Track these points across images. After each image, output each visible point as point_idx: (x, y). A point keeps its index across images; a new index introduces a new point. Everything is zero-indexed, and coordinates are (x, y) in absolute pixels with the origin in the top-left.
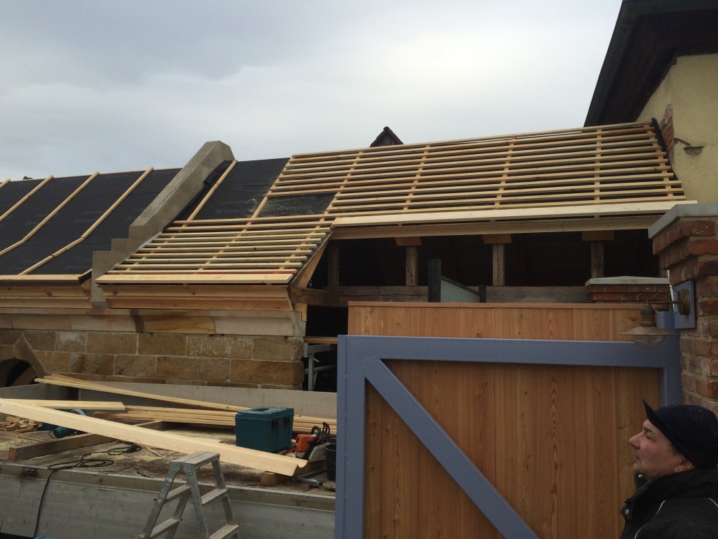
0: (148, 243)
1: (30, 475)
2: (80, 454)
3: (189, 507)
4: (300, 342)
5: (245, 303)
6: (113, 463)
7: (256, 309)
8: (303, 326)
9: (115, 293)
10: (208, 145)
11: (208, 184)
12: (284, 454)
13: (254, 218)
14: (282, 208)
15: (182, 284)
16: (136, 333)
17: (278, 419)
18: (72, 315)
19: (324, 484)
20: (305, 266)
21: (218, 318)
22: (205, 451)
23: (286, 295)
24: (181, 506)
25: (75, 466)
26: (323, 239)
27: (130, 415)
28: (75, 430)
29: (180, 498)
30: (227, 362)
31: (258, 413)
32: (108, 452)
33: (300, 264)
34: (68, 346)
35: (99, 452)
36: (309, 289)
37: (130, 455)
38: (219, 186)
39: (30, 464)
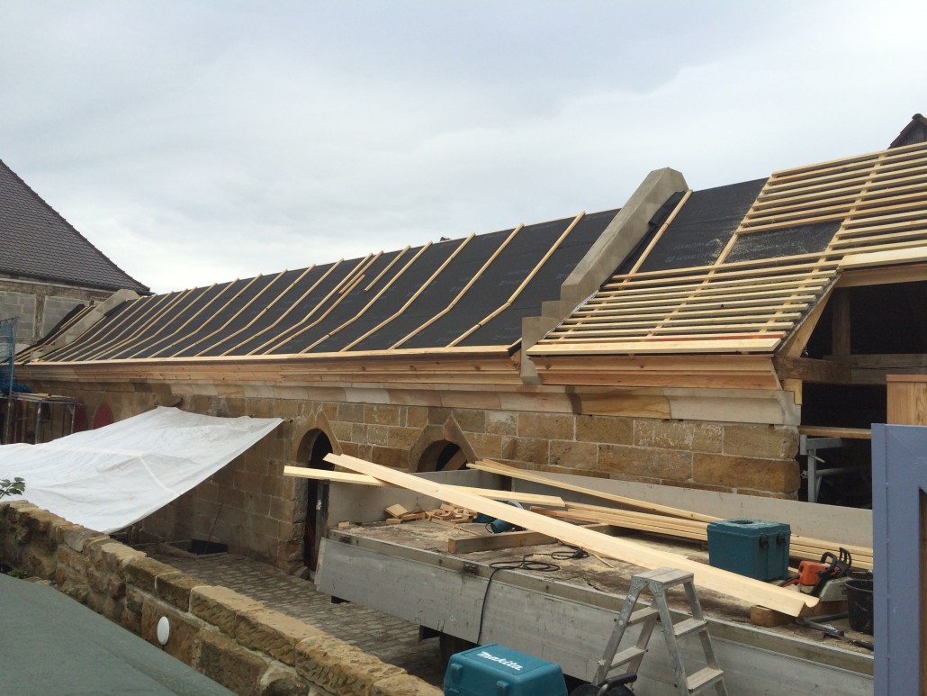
0: (582, 305)
1: (470, 571)
2: (520, 553)
3: (656, 636)
4: (793, 434)
5: (711, 378)
6: (559, 568)
7: (726, 386)
8: (798, 411)
9: (548, 367)
10: (653, 175)
11: (654, 226)
12: (782, 585)
13: (718, 264)
14: (758, 248)
15: (627, 355)
16: (572, 415)
17: (768, 537)
18: (501, 392)
19: (846, 635)
20: (799, 326)
21: (675, 398)
22: (674, 568)
23: (770, 367)
24: (646, 633)
25: (518, 567)
26: (825, 288)
27: (571, 513)
28: (514, 526)
29: (644, 623)
30: (689, 456)
31: (738, 526)
32: (552, 555)
33: (791, 324)
34: (498, 428)
35: (541, 554)
36: (805, 359)
37: (576, 561)
38: (669, 226)
39: (471, 558)
